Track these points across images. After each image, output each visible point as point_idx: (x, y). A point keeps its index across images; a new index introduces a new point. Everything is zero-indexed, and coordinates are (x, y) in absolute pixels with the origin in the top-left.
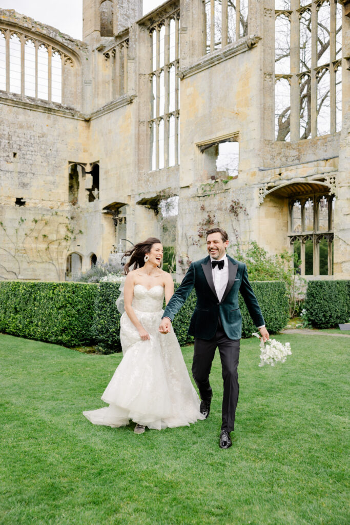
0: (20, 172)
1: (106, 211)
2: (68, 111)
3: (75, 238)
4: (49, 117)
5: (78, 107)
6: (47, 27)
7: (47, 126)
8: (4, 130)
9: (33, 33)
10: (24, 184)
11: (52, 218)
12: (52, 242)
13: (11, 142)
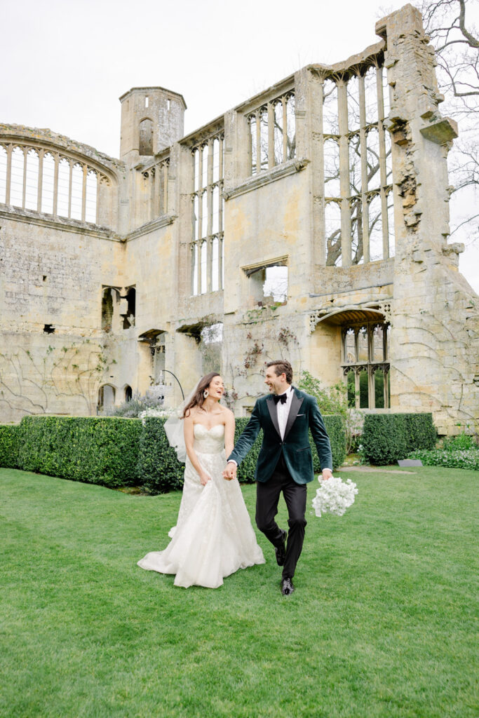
0: (49, 297)
1: (142, 339)
2: (103, 232)
3: (108, 369)
4: (82, 239)
5: (113, 228)
6: (83, 146)
7: (80, 247)
8: (34, 252)
9: (68, 152)
10: (53, 310)
11: (83, 346)
12: (83, 372)
13: (41, 265)
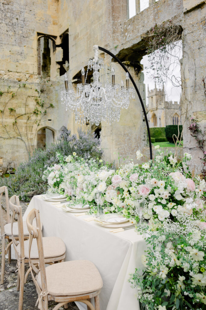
1: (76, 80)
3: (46, 112)
11: (19, 90)
12: (20, 116)
